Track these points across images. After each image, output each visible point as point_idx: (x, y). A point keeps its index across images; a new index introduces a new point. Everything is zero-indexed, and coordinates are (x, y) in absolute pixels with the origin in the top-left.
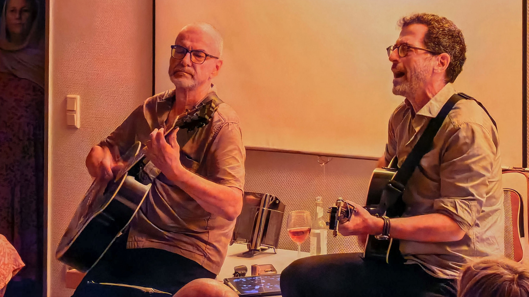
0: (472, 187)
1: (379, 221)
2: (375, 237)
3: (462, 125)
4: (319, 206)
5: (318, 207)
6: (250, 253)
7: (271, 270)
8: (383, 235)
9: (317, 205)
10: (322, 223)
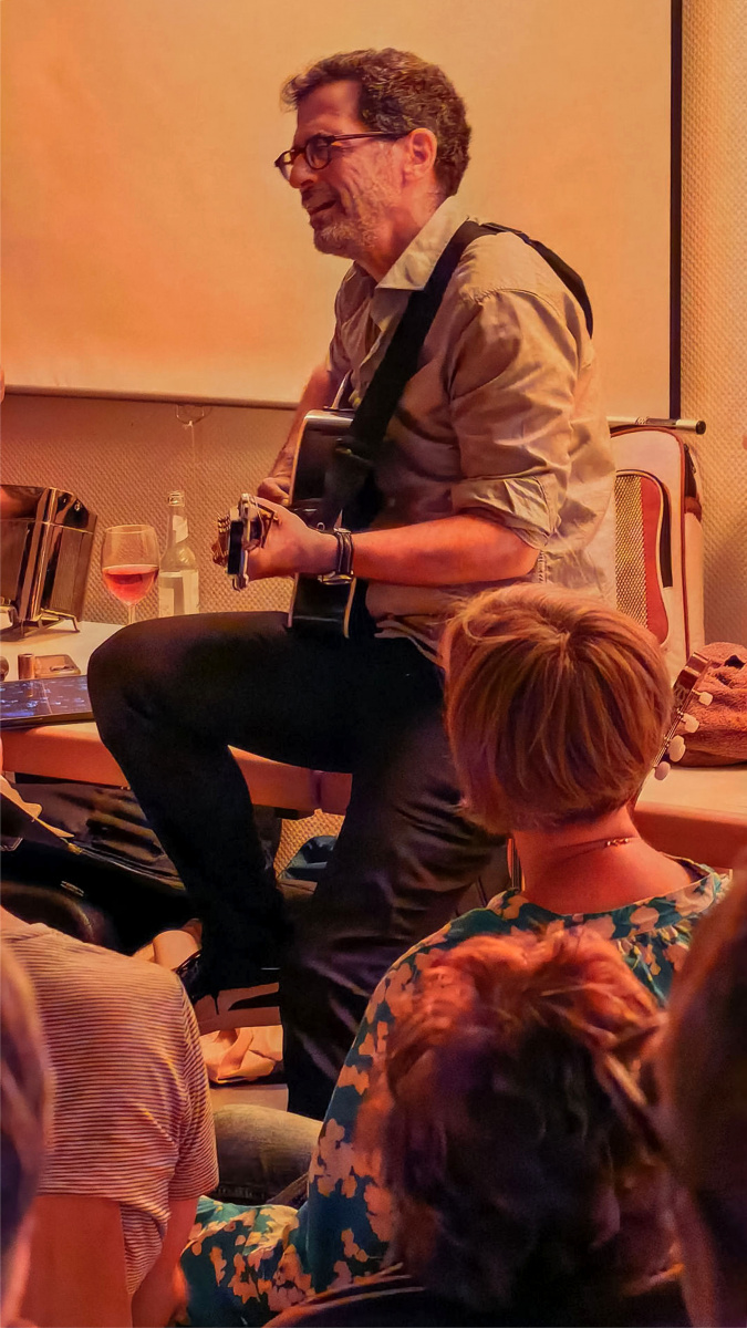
0: (534, 444)
1: (323, 541)
2: (320, 579)
3: (486, 300)
4: (177, 514)
5: (175, 517)
6: (15, 630)
7: (65, 668)
8: (338, 574)
9: (172, 511)
10: (185, 555)
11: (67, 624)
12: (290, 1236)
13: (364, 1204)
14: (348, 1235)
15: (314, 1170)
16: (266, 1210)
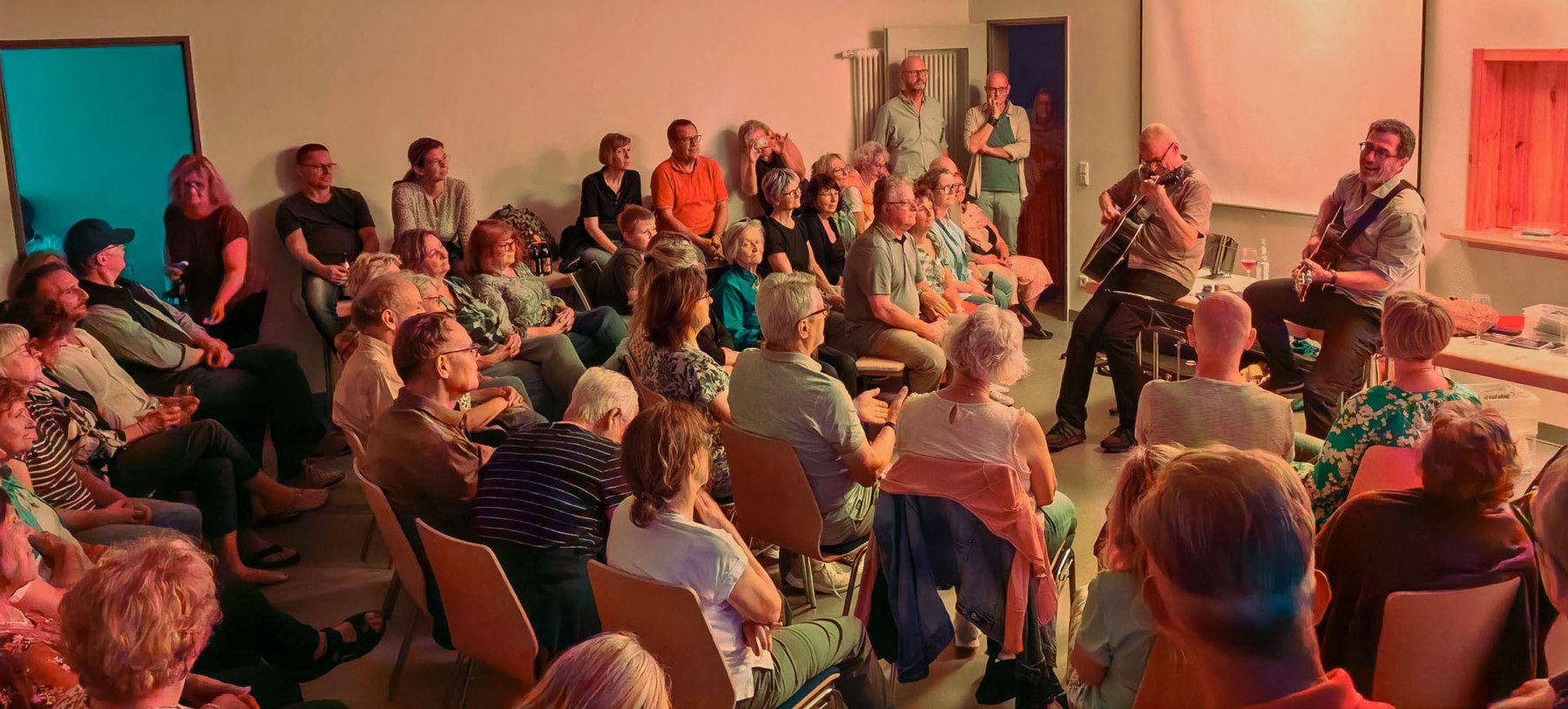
1: (1328, 274)
6: (1213, 276)
10: (1265, 258)
11: (1227, 275)
12: (1311, 472)
13: (1337, 467)
14: (1330, 475)
15: (1321, 454)
16: (1303, 464)
